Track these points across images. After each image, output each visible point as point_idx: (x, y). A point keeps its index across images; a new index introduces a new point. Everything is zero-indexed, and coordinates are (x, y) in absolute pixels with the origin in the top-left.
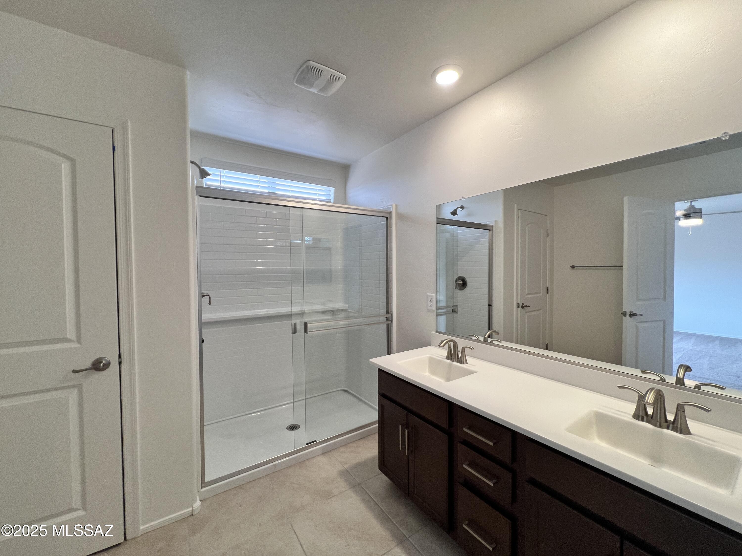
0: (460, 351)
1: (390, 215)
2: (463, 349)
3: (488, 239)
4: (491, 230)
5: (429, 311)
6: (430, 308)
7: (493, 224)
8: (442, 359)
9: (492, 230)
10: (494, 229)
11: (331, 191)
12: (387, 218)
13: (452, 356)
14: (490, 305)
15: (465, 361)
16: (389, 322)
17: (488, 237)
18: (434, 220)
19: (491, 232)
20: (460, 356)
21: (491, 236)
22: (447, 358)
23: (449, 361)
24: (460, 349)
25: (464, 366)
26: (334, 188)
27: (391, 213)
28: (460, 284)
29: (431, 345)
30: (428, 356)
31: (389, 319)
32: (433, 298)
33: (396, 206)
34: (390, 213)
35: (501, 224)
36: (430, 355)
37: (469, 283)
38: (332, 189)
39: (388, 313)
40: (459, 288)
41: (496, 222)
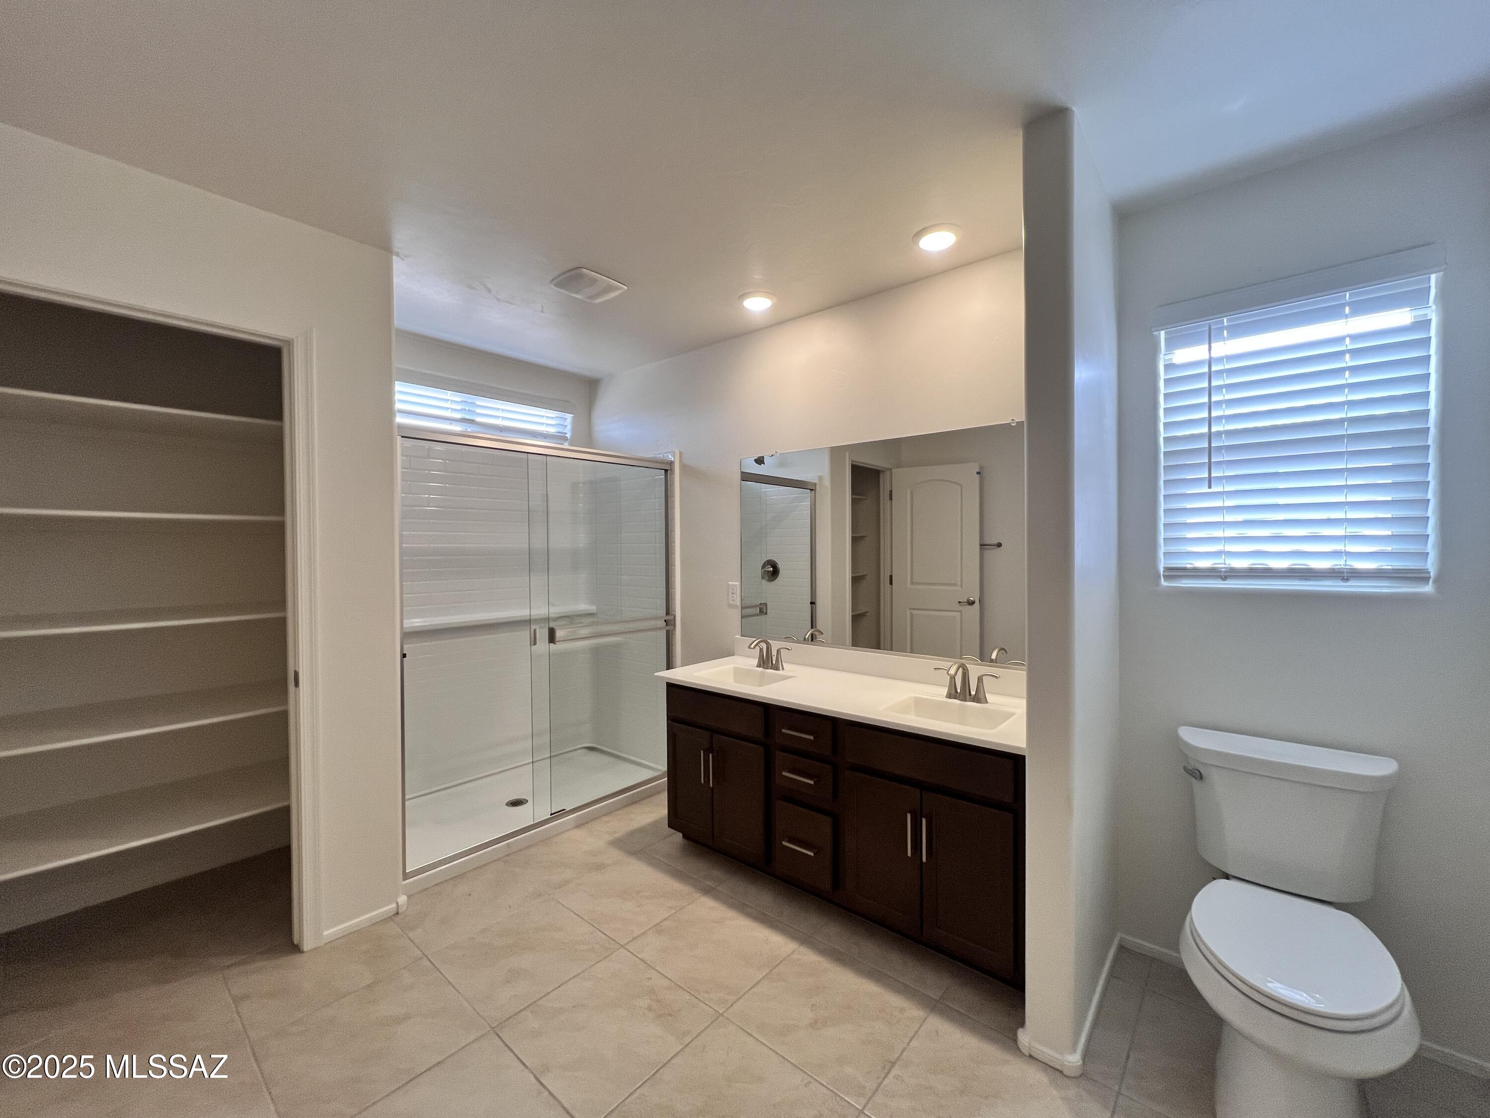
0: (774, 655)
1: (671, 467)
2: (778, 651)
3: (809, 503)
4: (813, 490)
5: (730, 606)
6: (731, 602)
7: (816, 481)
8: (752, 668)
9: (816, 490)
10: (818, 488)
11: (566, 419)
12: (666, 471)
13: (764, 663)
14: (812, 603)
15: (780, 666)
16: (668, 628)
17: (809, 499)
18: (738, 476)
19: (813, 492)
20: (774, 663)
21: (813, 497)
22: (759, 666)
23: (761, 669)
24: (774, 653)
25: (780, 672)
26: (572, 415)
27: (673, 464)
28: (769, 572)
29: (734, 655)
30: (732, 666)
31: (670, 623)
32: (736, 589)
33: (681, 453)
34: (671, 463)
35: (827, 482)
36: (735, 665)
37: (783, 570)
38: (569, 417)
39: (668, 613)
40: (767, 579)
41: (820, 478)
